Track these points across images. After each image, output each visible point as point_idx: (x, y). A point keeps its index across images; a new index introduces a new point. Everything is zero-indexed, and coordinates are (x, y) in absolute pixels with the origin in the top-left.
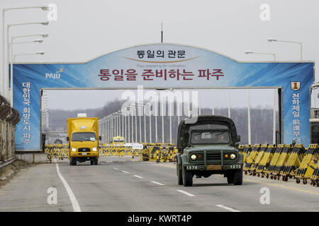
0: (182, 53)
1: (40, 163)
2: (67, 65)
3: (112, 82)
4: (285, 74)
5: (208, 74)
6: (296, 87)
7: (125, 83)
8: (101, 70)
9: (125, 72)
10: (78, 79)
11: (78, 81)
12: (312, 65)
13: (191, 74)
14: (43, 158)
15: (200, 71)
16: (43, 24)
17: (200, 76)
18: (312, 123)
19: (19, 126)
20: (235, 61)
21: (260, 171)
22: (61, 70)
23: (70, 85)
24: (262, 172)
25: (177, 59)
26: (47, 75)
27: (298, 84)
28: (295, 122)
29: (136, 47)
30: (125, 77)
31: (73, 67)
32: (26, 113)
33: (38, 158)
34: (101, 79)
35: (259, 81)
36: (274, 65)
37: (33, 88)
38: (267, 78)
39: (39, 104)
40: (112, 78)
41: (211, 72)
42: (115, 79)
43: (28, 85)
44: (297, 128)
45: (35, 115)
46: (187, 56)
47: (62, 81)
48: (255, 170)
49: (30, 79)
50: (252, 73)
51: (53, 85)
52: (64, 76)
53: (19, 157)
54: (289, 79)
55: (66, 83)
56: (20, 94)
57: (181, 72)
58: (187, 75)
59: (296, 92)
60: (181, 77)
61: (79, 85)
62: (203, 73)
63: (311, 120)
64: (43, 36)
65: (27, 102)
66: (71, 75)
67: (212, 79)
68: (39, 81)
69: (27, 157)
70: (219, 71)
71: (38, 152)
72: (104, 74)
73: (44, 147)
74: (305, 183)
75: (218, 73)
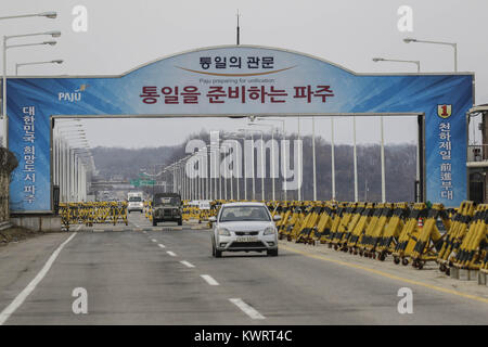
0: (268, 62)
1: (50, 231)
2: (91, 80)
3: (160, 106)
4: (429, 93)
5: (310, 93)
6: (445, 113)
7: (181, 107)
8: (144, 88)
9: (181, 91)
10: (108, 101)
11: (108, 104)
12: (470, 78)
13: (282, 93)
14: (56, 223)
15: (297, 89)
16: (48, 16)
17: (297, 96)
18: (471, 168)
19: (17, 175)
20: (351, 73)
21: (353, 244)
22: (83, 88)
23: (96, 110)
24: (355, 247)
25: (261, 70)
26: (61, 95)
27: (449, 108)
28: (443, 167)
29: (197, 51)
30: (181, 98)
31: (102, 83)
32: (29, 153)
33: (47, 224)
34: (144, 101)
35: (387, 103)
36: (410, 80)
37: (40, 115)
38: (400, 99)
39: (48, 140)
40: (162, 99)
41: (313, 89)
42: (166, 102)
43: (32, 110)
44: (447, 176)
45: (42, 157)
46: (276, 65)
47: (83, 104)
48: (345, 243)
49: (36, 102)
50: (378, 92)
51: (70, 111)
52: (87, 98)
53: (18, 222)
54: (435, 101)
55: (89, 107)
56: (19, 125)
57: (268, 90)
58: (276, 95)
59: (445, 121)
60: (267, 98)
61: (111, 111)
62: (302, 92)
64: (53, 35)
65: (31, 139)
66: (99, 95)
67: (317, 100)
68: (49, 105)
69: (30, 223)
70: (326, 88)
71: (47, 215)
72: (149, 94)
73: (56, 206)
74: (405, 263)
75: (325, 92)
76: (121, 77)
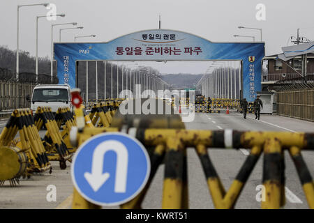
0: (173, 36)
2: (94, 44)
3: (125, 56)
4: (245, 51)
5: (191, 50)
6: (252, 60)
7: (134, 56)
8: (117, 48)
9: (134, 49)
10: (101, 54)
12: (263, 44)
13: (179, 50)
15: (186, 49)
17: (186, 52)
18: (263, 84)
20: (210, 42)
22: (90, 48)
23: (95, 58)
25: (169, 40)
26: (80, 51)
27: (254, 58)
28: (251, 84)
29: (142, 31)
30: (134, 53)
31: (98, 45)
32: (66, 77)
34: (117, 54)
35: (226, 55)
36: (236, 45)
37: (71, 60)
38: (232, 54)
40: (125, 53)
41: (193, 49)
42: (127, 54)
43: (68, 58)
44: (253, 88)
46: (176, 38)
47: (91, 55)
49: (69, 54)
50: (222, 50)
51: (84, 58)
52: (92, 52)
54: (247, 55)
55: (93, 56)
56: (61, 64)
57: (172, 49)
58: (176, 51)
59: (252, 64)
60: (172, 53)
61: (103, 58)
62: (188, 50)
63: (262, 83)
65: (67, 70)
66: (98, 51)
67: (194, 54)
68: (74, 55)
70: (199, 48)
72: (119, 51)
75: (198, 50)
76: (107, 43)
